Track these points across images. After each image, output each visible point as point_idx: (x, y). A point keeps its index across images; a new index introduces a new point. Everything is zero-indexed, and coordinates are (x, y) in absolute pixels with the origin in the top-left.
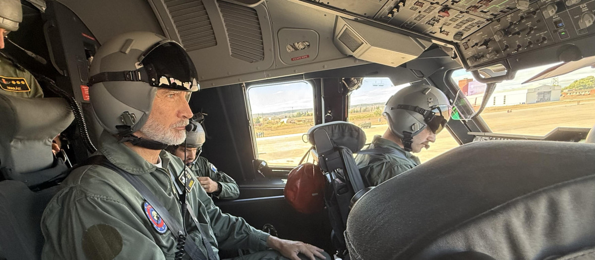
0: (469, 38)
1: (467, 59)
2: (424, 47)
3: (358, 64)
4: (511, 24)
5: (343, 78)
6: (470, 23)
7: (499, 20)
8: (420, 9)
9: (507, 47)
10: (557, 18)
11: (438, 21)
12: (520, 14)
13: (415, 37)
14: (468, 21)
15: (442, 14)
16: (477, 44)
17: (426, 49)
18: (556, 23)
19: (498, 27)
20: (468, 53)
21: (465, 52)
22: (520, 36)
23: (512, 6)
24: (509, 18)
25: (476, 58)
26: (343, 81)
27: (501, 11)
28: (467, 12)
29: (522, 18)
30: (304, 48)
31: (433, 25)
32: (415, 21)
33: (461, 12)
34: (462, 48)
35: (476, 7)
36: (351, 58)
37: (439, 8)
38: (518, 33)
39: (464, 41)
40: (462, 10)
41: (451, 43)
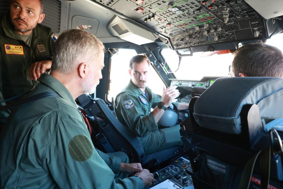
0: (174, 36)
1: (174, 45)
2: (156, 38)
3: (119, 41)
4: (192, 34)
5: (109, 48)
6: (177, 31)
7: (187, 32)
8: (159, 21)
9: (190, 43)
10: (207, 35)
11: (165, 28)
12: (195, 31)
13: (152, 32)
14: (176, 30)
15: (168, 25)
16: (178, 40)
17: (157, 38)
18: (207, 37)
19: (187, 34)
20: (174, 43)
21: (172, 42)
22: (195, 39)
23: (193, 28)
24: (191, 32)
25: (177, 45)
26: (109, 50)
27: (189, 29)
28: (177, 27)
29: (196, 33)
30: (87, 29)
31: (162, 29)
32: (155, 26)
33: (175, 26)
34: (172, 40)
35: (181, 26)
36: (116, 38)
37: (167, 22)
38: (194, 38)
39: (173, 37)
40: (176, 25)
41: (167, 37)
